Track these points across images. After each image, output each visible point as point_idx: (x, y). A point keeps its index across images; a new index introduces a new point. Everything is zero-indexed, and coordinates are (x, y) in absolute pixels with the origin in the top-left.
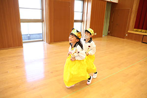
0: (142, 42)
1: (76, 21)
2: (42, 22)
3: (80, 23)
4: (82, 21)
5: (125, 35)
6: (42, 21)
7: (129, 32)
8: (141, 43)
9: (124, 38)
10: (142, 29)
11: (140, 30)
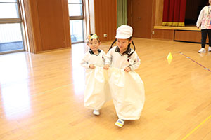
0: (175, 41)
1: (74, 18)
2: (20, 22)
3: (81, 21)
4: (83, 18)
5: (151, 33)
6: (20, 20)
7: (155, 27)
8: (173, 42)
9: (150, 38)
10: (173, 21)
11: (170, 23)
